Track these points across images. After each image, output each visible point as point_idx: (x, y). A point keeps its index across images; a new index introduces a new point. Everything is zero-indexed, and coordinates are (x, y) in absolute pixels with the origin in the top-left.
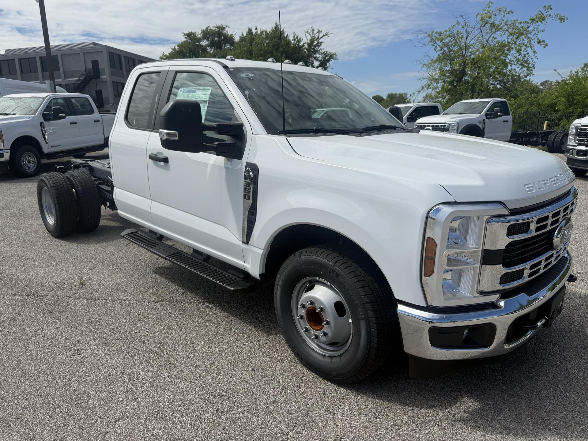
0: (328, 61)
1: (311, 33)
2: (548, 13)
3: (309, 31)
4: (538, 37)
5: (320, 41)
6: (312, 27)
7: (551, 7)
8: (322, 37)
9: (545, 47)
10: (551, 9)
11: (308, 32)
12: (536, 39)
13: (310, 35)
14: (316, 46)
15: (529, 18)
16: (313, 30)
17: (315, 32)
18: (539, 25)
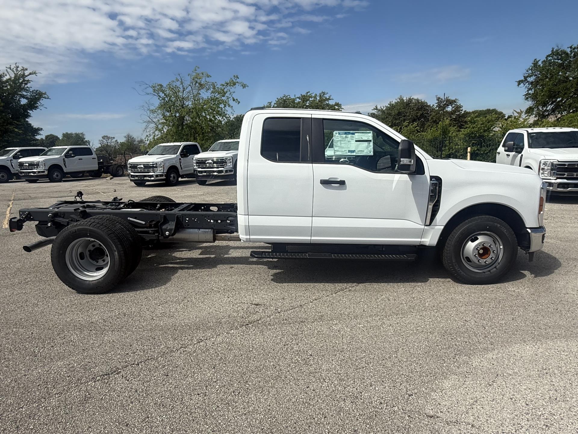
0: (39, 99)
1: (14, 70)
2: (237, 81)
3: (12, 67)
4: (233, 96)
5: (26, 79)
6: (16, 64)
7: (238, 77)
8: (28, 75)
9: (238, 104)
10: (238, 78)
11: (10, 68)
12: (231, 97)
13: (13, 71)
14: (22, 83)
15: (225, 82)
16: (18, 67)
17: (19, 69)
18: (231, 88)
